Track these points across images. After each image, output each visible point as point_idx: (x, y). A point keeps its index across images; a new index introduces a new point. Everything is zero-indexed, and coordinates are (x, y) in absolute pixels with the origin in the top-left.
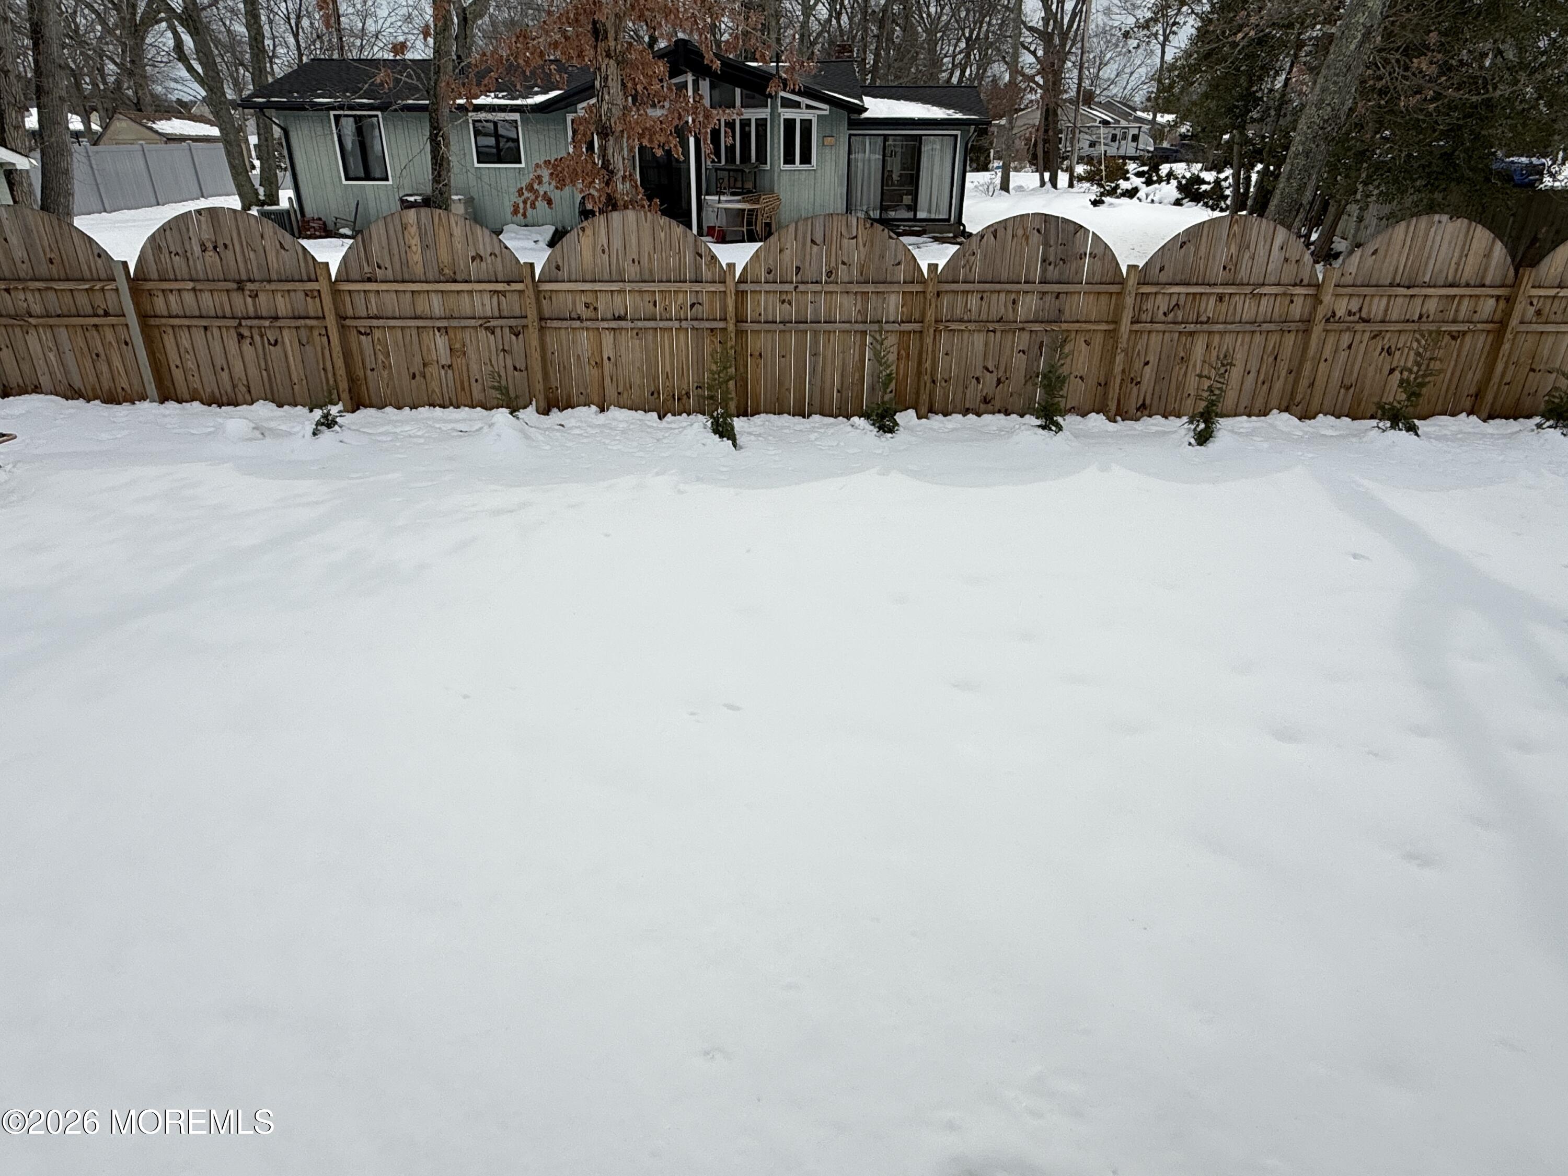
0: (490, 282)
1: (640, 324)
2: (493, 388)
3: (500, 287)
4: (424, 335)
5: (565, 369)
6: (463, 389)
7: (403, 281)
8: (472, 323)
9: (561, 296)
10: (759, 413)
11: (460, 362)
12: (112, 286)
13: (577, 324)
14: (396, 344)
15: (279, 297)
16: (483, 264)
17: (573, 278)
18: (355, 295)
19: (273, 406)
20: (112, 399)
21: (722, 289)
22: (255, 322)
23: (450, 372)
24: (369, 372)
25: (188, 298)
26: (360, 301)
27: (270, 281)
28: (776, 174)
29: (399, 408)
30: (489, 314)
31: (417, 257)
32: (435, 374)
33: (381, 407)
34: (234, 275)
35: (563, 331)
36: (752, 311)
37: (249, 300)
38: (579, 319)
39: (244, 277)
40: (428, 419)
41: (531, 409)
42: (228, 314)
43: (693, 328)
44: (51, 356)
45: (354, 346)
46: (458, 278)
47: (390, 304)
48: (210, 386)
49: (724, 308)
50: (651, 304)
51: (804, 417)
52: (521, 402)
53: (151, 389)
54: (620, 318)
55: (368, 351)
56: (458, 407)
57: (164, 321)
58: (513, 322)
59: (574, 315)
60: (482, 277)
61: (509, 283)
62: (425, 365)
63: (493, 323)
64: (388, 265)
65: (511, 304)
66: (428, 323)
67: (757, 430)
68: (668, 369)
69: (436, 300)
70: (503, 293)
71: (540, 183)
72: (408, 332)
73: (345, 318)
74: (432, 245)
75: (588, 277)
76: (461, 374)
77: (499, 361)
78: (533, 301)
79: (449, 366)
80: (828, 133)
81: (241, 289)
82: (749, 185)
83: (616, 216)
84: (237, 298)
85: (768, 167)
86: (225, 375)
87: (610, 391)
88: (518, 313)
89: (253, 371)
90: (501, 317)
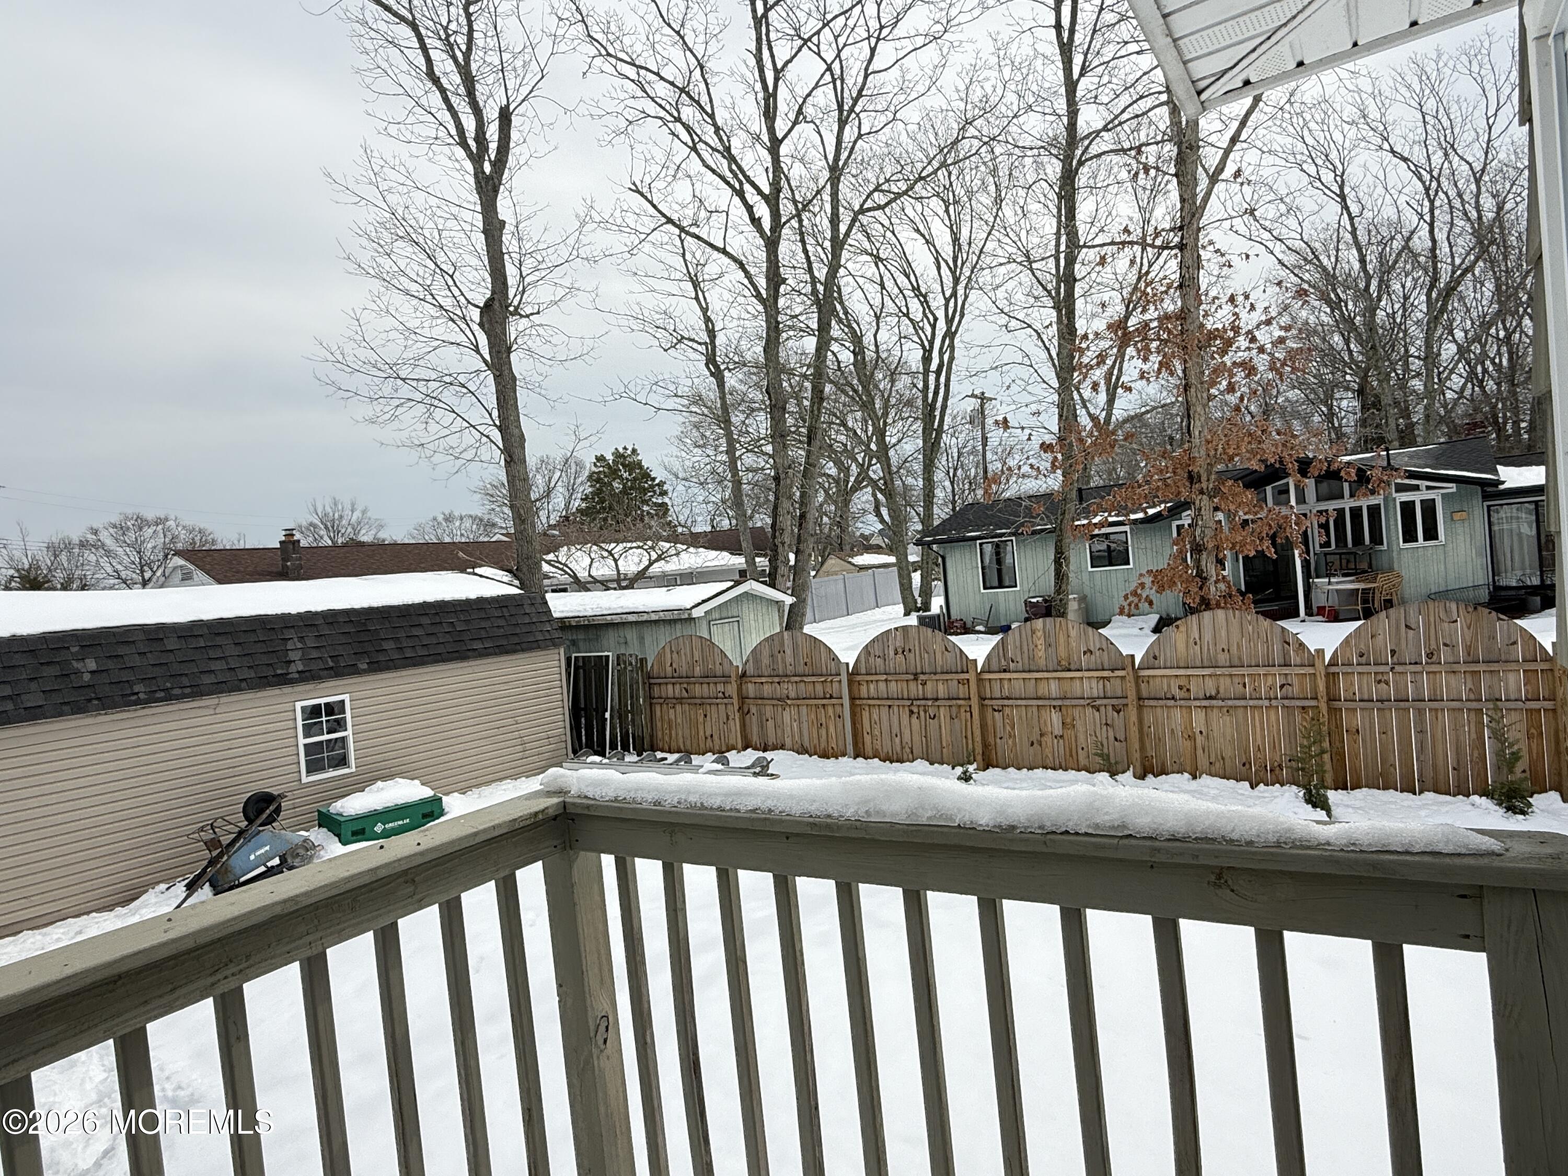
0: (1097, 670)
1: (1230, 703)
2: (1096, 754)
3: (1106, 674)
4: (1043, 712)
5: (1160, 740)
6: (1071, 755)
7: (1030, 671)
8: (1082, 702)
9: (1158, 680)
10: (1360, 788)
11: (1069, 733)
12: (837, 679)
13: (1172, 703)
14: (1021, 717)
15: (940, 684)
16: (1093, 657)
17: (1169, 665)
18: (993, 682)
19: (927, 763)
20: (825, 755)
21: (1312, 671)
22: (923, 702)
23: (1061, 741)
24: (998, 740)
25: (882, 686)
26: (996, 686)
27: (935, 674)
28: (1395, 554)
29: (1019, 769)
30: (1096, 695)
31: (1041, 653)
32: (1049, 744)
33: (1005, 768)
34: (912, 670)
35: (1159, 710)
36: (1345, 691)
37: (920, 687)
38: (1173, 698)
39: (919, 670)
40: (1040, 779)
41: (1129, 774)
42: (905, 696)
43: (1284, 707)
44: (795, 724)
45: (990, 722)
46: (1072, 667)
47: (1018, 688)
48: (887, 748)
49: (1315, 688)
50: (1241, 686)
51: (1415, 794)
52: (1120, 768)
53: (850, 749)
54: (1211, 698)
55: (999, 724)
56: (1066, 770)
57: (865, 702)
58: (1115, 702)
59: (1169, 696)
60: (1091, 667)
61: (1113, 670)
62: (1042, 735)
63: (1098, 702)
64: (1019, 659)
65: (1114, 687)
66: (1047, 702)
67: (1358, 804)
68: (1259, 742)
69: (1054, 686)
70: (1108, 679)
71: (1143, 588)
72: (1030, 710)
73: (984, 699)
74: (1053, 644)
75: (1182, 664)
76: (1070, 744)
77: (1102, 734)
78: (1133, 685)
79: (1061, 737)
80: (1457, 508)
81: (916, 679)
82: (1364, 566)
83: (1207, 615)
84: (912, 685)
85: (1385, 547)
86: (897, 740)
87: (1203, 761)
88: (1119, 694)
89: (916, 738)
90: (1105, 698)
